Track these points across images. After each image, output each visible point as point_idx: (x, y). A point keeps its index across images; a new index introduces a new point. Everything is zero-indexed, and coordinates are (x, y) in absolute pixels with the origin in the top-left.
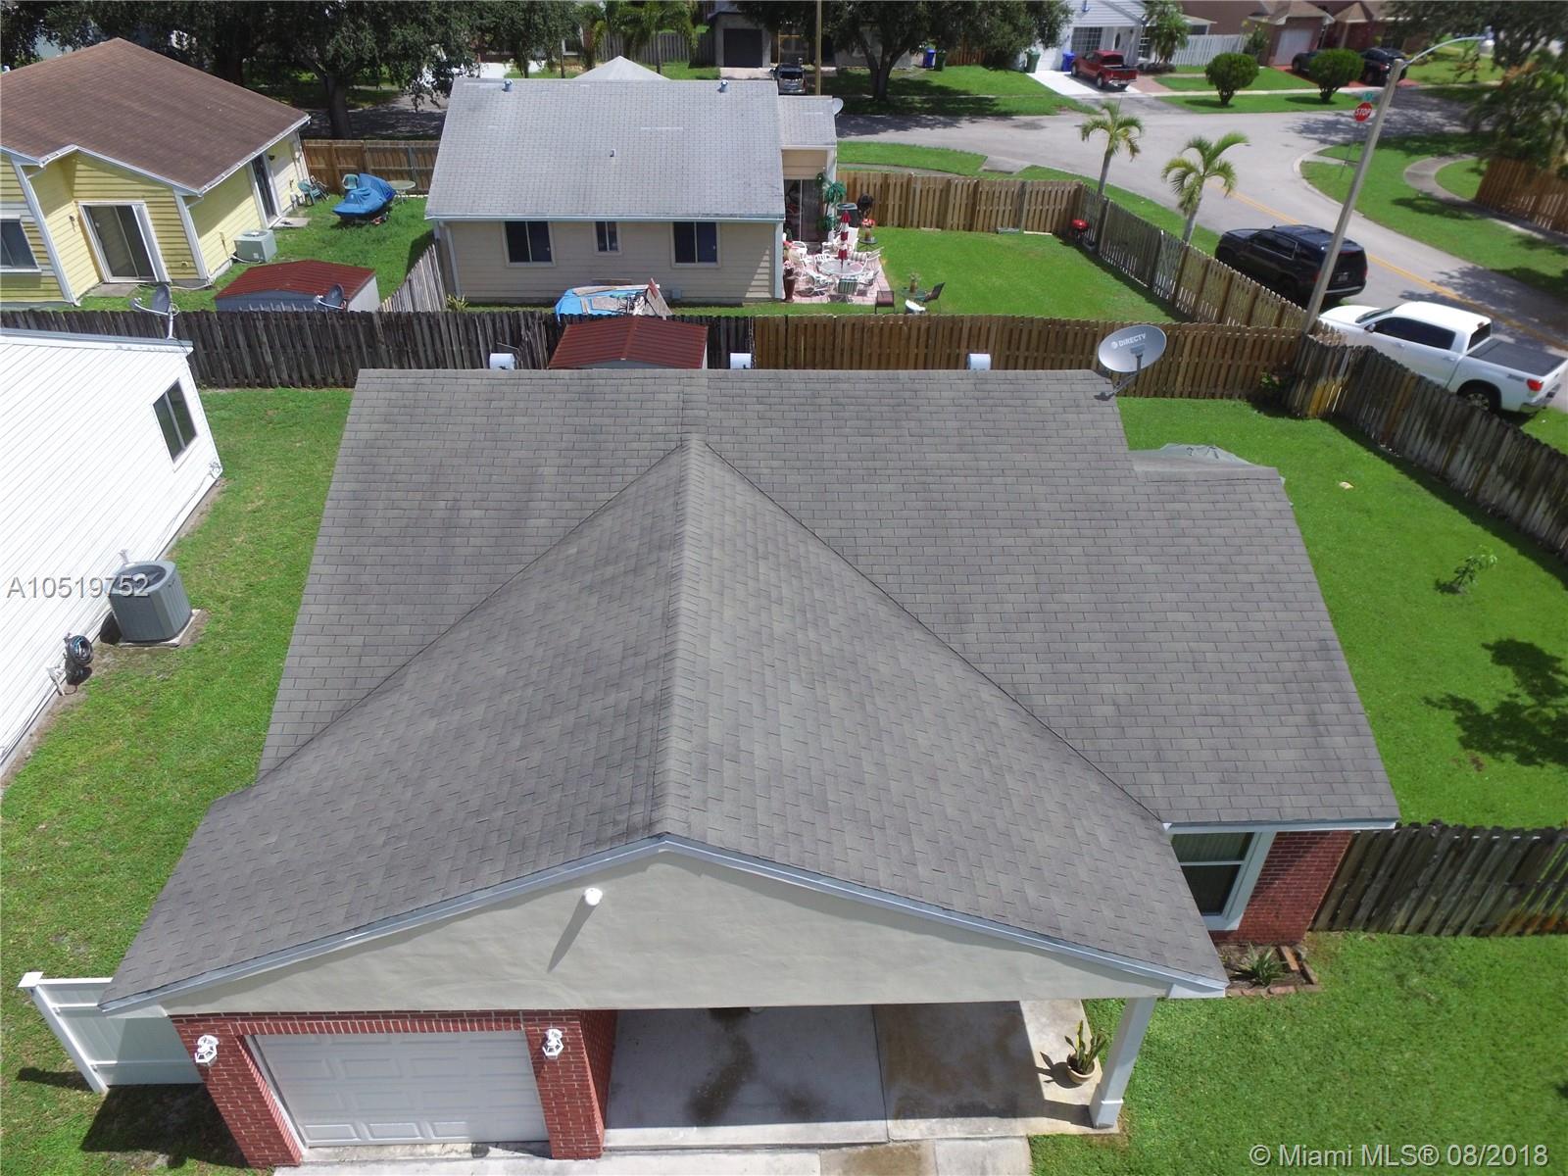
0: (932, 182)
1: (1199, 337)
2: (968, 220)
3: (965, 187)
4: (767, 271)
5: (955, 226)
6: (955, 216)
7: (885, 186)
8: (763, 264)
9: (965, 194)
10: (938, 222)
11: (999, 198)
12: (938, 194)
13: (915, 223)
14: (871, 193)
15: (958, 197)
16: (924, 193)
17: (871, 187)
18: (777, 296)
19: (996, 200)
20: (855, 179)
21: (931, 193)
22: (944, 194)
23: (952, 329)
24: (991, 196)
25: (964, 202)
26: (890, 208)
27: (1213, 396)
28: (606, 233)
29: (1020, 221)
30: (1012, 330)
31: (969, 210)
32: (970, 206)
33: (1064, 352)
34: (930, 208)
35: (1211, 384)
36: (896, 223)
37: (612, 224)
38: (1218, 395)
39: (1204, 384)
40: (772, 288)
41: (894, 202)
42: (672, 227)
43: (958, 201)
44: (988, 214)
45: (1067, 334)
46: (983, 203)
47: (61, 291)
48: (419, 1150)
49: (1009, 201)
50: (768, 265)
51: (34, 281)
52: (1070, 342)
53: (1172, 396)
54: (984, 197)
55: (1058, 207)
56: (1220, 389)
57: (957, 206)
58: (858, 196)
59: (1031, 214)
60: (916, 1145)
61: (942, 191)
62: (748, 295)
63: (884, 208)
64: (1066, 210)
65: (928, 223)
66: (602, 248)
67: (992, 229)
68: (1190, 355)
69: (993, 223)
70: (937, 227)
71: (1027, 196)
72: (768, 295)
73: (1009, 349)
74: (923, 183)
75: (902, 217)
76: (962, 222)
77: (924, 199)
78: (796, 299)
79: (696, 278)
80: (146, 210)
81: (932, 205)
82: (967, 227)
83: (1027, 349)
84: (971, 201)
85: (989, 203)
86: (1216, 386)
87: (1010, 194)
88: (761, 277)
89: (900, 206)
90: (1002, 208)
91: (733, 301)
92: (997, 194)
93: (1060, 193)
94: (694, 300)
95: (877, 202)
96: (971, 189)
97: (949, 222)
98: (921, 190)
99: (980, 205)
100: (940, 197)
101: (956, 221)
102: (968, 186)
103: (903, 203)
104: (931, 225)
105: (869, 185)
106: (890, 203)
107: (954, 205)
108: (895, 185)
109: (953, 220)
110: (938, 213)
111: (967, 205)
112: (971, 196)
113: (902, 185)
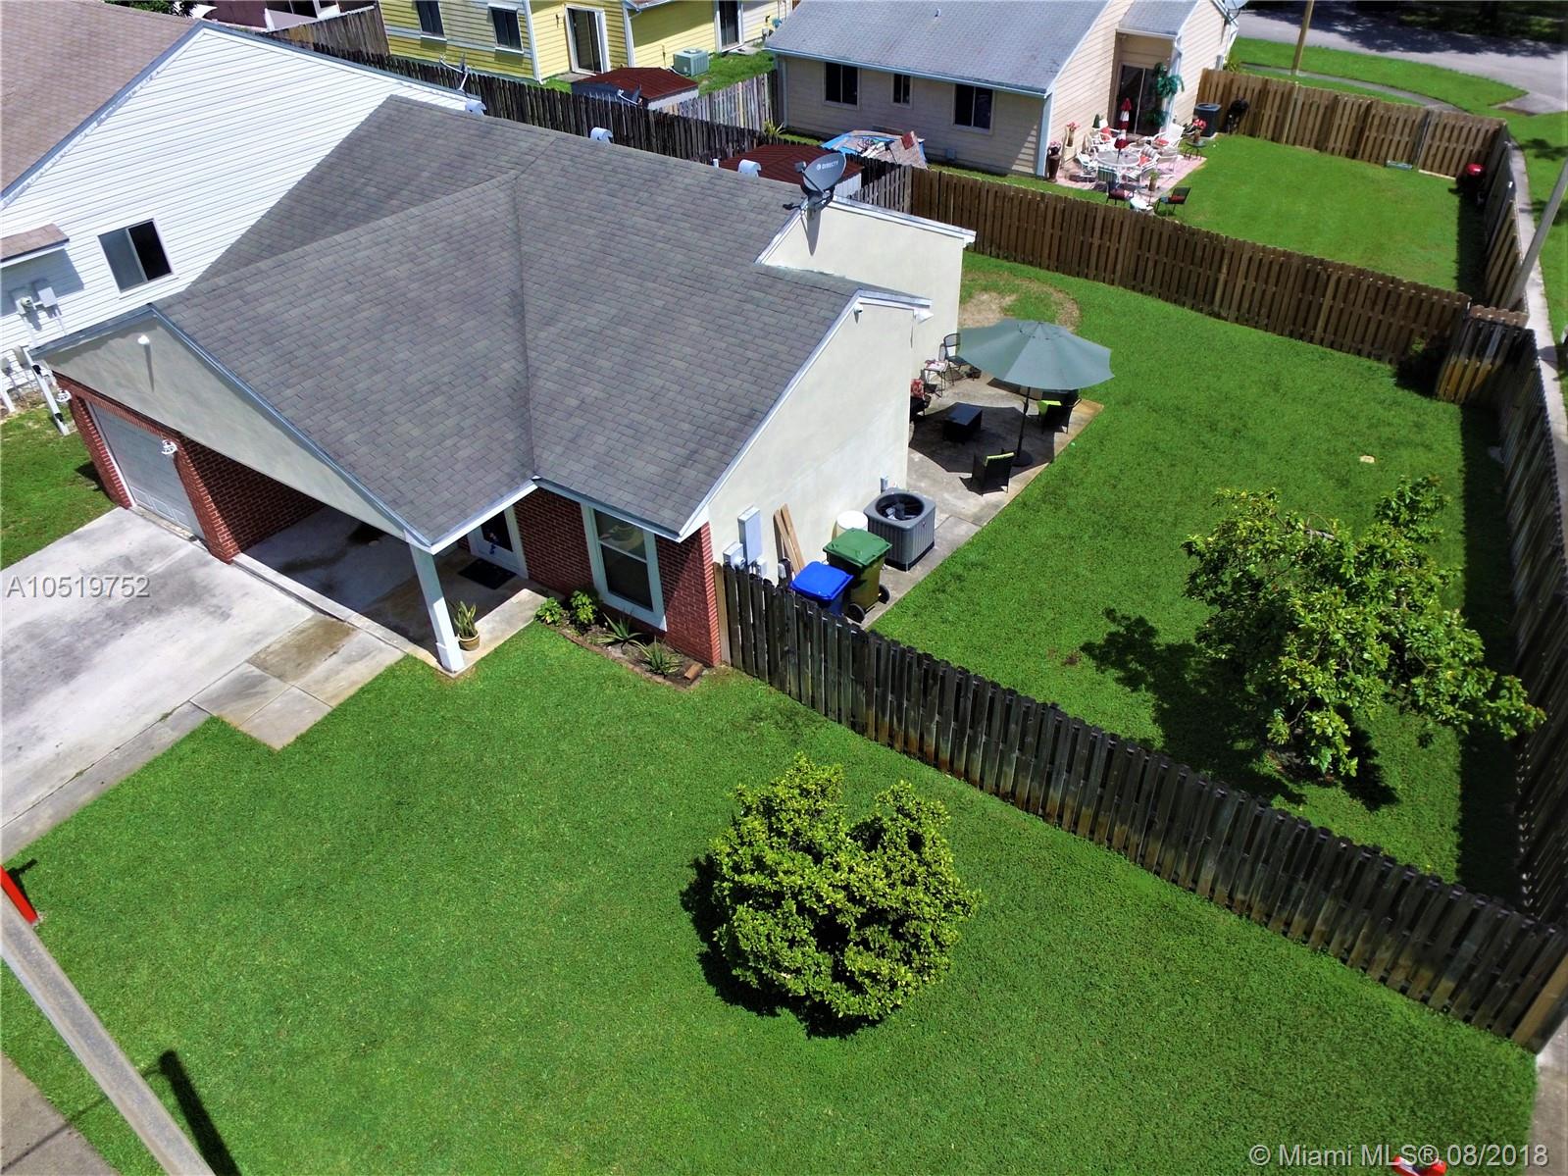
0: (1317, 95)
1: (1344, 280)
2: (1354, 144)
3: (1356, 107)
4: (1033, 146)
5: (1337, 151)
6: (1339, 139)
7: (1264, 92)
8: (1030, 139)
9: (1354, 115)
10: (1317, 142)
11: (1395, 126)
12: (1322, 110)
13: (1292, 139)
14: (1248, 99)
15: (1345, 118)
16: (1307, 107)
17: (1249, 92)
18: (1039, 174)
19: (1391, 128)
20: (1232, 81)
21: (1314, 108)
22: (1329, 111)
24: (1386, 123)
25: (1352, 123)
26: (1266, 118)
27: (1359, 353)
28: (902, 84)
29: (1416, 157)
30: (1143, 229)
31: (1356, 136)
32: (1357, 130)
33: (1192, 262)
34: (1310, 126)
35: (1358, 337)
36: (1269, 135)
37: (907, 78)
38: (1365, 352)
39: (1349, 336)
40: (1035, 164)
41: (1269, 113)
42: (954, 87)
43: (1345, 122)
44: (1379, 142)
45: (1197, 244)
46: (1374, 129)
47: (533, 70)
48: (173, 527)
49: (1407, 130)
50: (1034, 139)
51: (518, 60)
52: (1199, 253)
53: (1311, 341)
54: (1376, 122)
55: (1469, 148)
56: (1367, 347)
57: (1343, 127)
58: (1233, 99)
59: (1433, 151)
60: (355, 628)
61: (1326, 108)
62: (1014, 167)
63: (1257, 119)
64: (1479, 152)
65: (1306, 141)
66: (897, 100)
67: (1380, 160)
68: (1334, 298)
69: (1383, 154)
70: (1316, 148)
71: (1431, 128)
72: (1031, 171)
73: (1139, 249)
74: (1307, 96)
75: (1277, 131)
76: (1346, 147)
77: (1305, 113)
78: (1061, 179)
79: (968, 141)
80: (603, 15)
81: (1314, 122)
82: (1351, 154)
84: (1360, 125)
85: (1382, 129)
86: (1362, 341)
87: (1409, 123)
88: (1027, 152)
89: (1277, 118)
90: (1397, 138)
91: (998, 170)
92: (1393, 121)
93: (1474, 131)
94: (966, 163)
95: (1252, 108)
96: (1363, 109)
97: (1331, 145)
98: (1303, 104)
99: (1370, 130)
100: (1324, 114)
101: (1339, 144)
102: (1360, 106)
103: (1281, 114)
104: (1309, 145)
105: (1246, 89)
106: (1267, 112)
107: (1340, 125)
108: (1276, 93)
109: (1335, 142)
110: (1318, 135)
111: (1354, 128)
112: (1361, 119)
113: (1283, 94)
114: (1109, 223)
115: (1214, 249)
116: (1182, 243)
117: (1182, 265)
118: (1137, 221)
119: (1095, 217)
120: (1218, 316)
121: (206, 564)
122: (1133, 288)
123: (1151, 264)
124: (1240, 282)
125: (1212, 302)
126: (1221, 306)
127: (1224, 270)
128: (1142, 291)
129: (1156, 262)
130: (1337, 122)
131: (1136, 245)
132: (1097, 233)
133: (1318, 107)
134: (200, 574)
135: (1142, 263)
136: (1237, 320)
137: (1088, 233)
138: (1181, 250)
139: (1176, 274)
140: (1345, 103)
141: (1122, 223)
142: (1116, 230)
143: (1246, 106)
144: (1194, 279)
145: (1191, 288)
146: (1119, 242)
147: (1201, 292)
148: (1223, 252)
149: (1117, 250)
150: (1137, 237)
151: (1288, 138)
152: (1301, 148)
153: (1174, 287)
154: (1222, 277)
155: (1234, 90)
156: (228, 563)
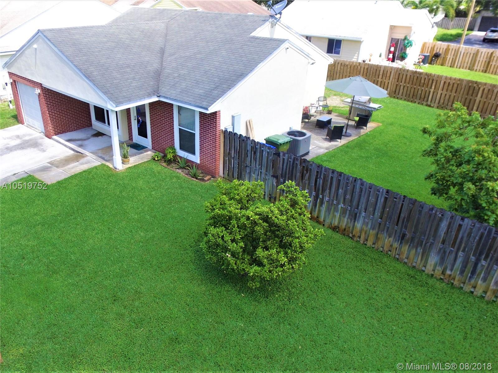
2: (486, 66)
3: (486, 54)
5: (478, 70)
9: (485, 57)
10: (469, 67)
13: (458, 66)
14: (441, 52)
15: (482, 58)
16: (465, 54)
17: (441, 50)
20: (435, 46)
21: (468, 54)
22: (475, 55)
23: (376, 70)
25: (485, 60)
26: (448, 59)
30: (399, 74)
31: (486, 64)
32: (487, 62)
33: (420, 86)
34: (466, 61)
36: (449, 65)
37: (310, 37)
41: (450, 57)
42: (328, 40)
45: (421, 78)
46: (494, 61)
52: (423, 81)
57: (481, 61)
58: (435, 52)
60: (86, 156)
61: (474, 54)
63: (444, 59)
70: (469, 69)
73: (398, 82)
75: (453, 63)
76: (482, 68)
77: (464, 56)
81: (468, 60)
82: (484, 71)
83: (405, 83)
84: (488, 60)
89: (453, 58)
95: (442, 56)
96: (490, 54)
97: (475, 68)
98: (464, 53)
99: (492, 62)
100: (473, 56)
101: (479, 68)
102: (488, 53)
103: (454, 57)
104: (466, 68)
105: (440, 49)
106: (449, 57)
107: (479, 60)
108: (452, 49)
109: (477, 67)
110: (470, 64)
111: (486, 61)
112: (488, 58)
113: (455, 50)
114: (385, 72)
115: (429, 79)
116: (415, 78)
117: (415, 87)
118: (397, 71)
119: (380, 70)
120: (430, 106)
121: (43, 138)
122: (394, 97)
123: (402, 87)
124: (440, 92)
125: (427, 101)
126: (431, 102)
127: (433, 87)
128: (398, 98)
129: (404, 86)
130: (478, 59)
131: (396, 80)
132: (380, 76)
133: (470, 54)
134: (40, 141)
135: (398, 87)
136: (438, 107)
137: (377, 77)
138: (415, 80)
139: (412, 90)
140: (482, 52)
141: (391, 72)
142: (388, 75)
143: (440, 55)
144: (420, 92)
145: (419, 96)
146: (389, 80)
147: (423, 97)
148: (433, 80)
149: (388, 83)
150: (397, 77)
151: (457, 66)
152: (463, 70)
153: (411, 96)
154: (432, 90)
155: (435, 49)
156: (50, 138)
